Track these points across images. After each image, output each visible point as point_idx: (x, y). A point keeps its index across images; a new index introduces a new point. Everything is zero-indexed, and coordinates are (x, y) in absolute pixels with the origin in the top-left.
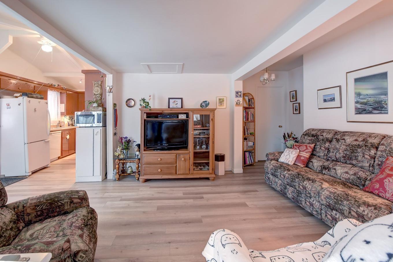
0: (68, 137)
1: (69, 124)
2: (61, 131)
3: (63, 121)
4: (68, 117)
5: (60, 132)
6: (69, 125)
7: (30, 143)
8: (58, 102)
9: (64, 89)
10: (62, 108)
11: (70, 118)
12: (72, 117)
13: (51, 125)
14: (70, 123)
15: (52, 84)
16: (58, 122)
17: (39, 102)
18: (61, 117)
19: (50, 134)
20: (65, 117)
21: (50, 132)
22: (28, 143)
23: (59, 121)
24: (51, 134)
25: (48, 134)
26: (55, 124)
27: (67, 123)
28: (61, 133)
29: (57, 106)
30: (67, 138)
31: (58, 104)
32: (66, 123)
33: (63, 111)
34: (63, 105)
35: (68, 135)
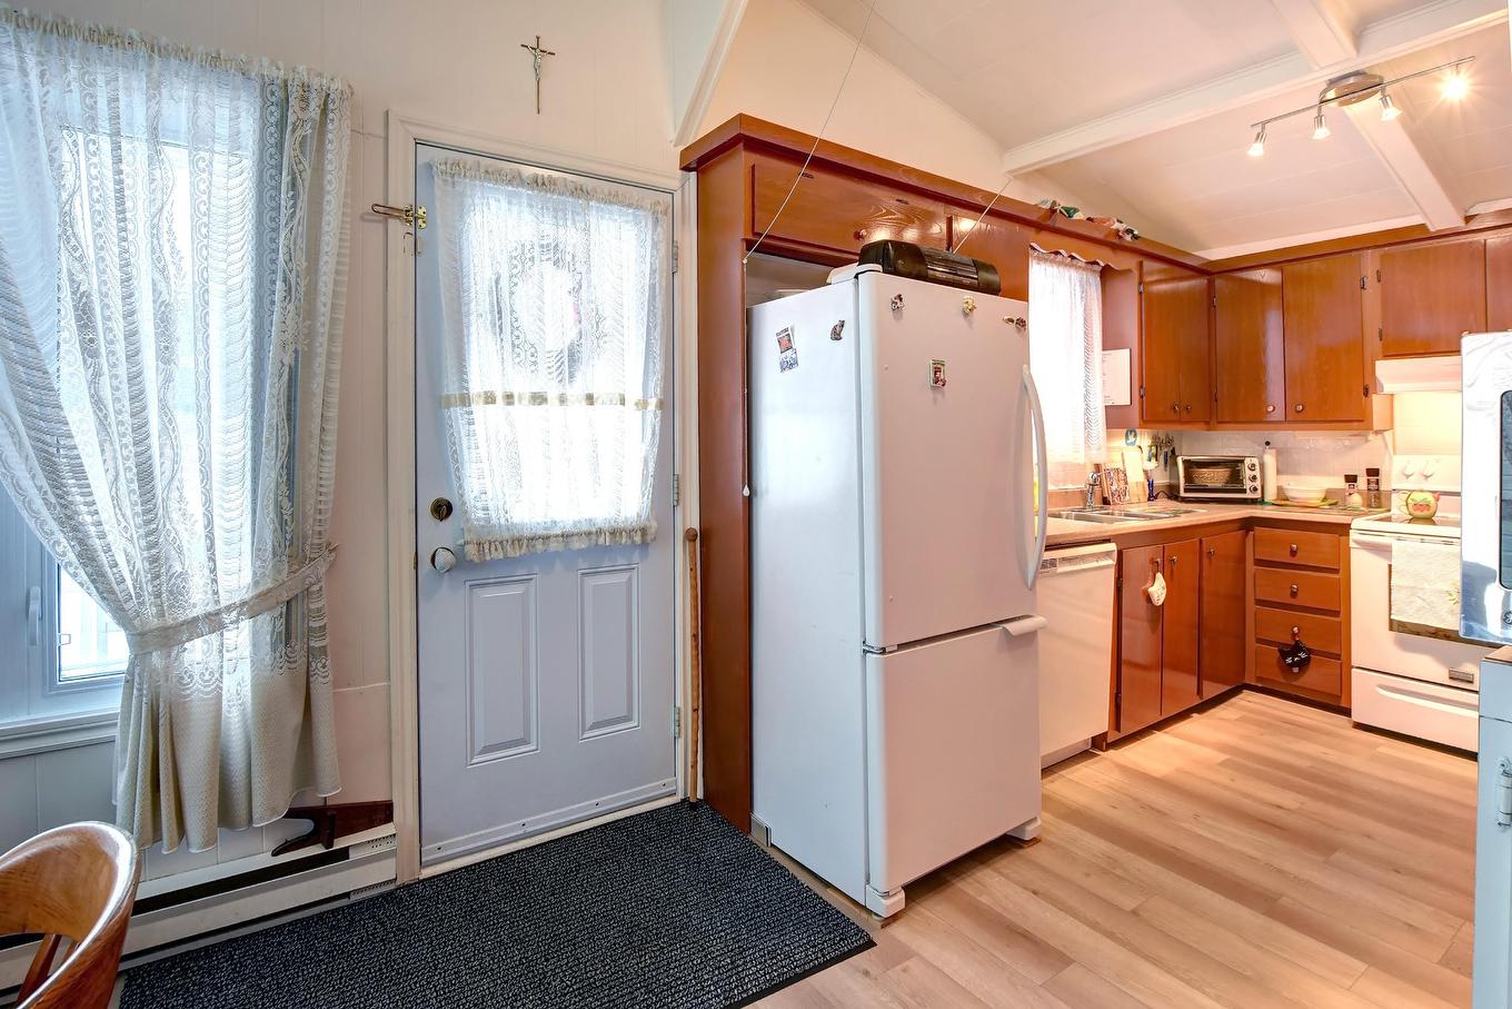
0: (1158, 590)
1: (1151, 485)
2: (1112, 547)
3: (1120, 466)
4: (1145, 440)
5: (1108, 554)
6: (1152, 497)
7: (901, 646)
8: (1087, 335)
9: (1128, 238)
10: (1116, 376)
11: (1157, 443)
12: (1170, 441)
13: (1051, 487)
14: (1161, 480)
15: (1054, 203)
16: (1090, 474)
17: (968, 313)
18: (1109, 437)
19: (1045, 565)
20: (1131, 439)
21: (1049, 548)
22: (883, 651)
23: (1098, 467)
24: (1053, 563)
25: (1032, 566)
26: (1070, 487)
27: (1141, 478)
28: (1112, 562)
29: (1087, 363)
30: (1149, 599)
31: (1088, 349)
32: (1136, 477)
33: (1123, 398)
34: (1122, 359)
35: (1159, 575)
